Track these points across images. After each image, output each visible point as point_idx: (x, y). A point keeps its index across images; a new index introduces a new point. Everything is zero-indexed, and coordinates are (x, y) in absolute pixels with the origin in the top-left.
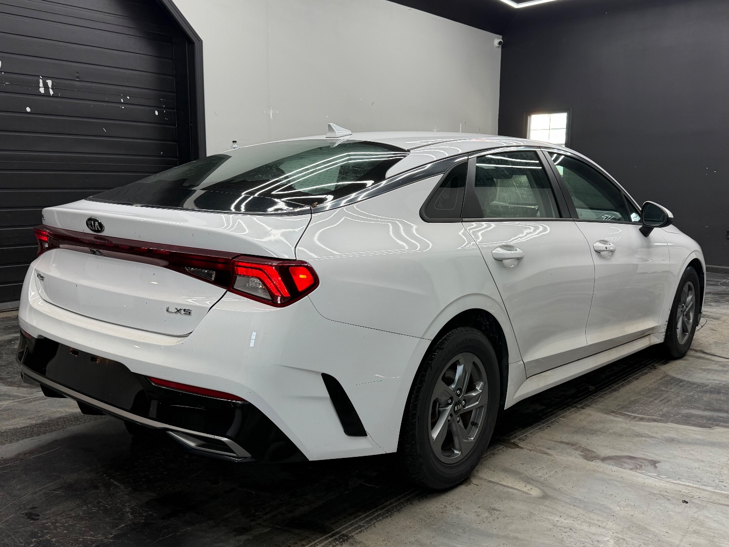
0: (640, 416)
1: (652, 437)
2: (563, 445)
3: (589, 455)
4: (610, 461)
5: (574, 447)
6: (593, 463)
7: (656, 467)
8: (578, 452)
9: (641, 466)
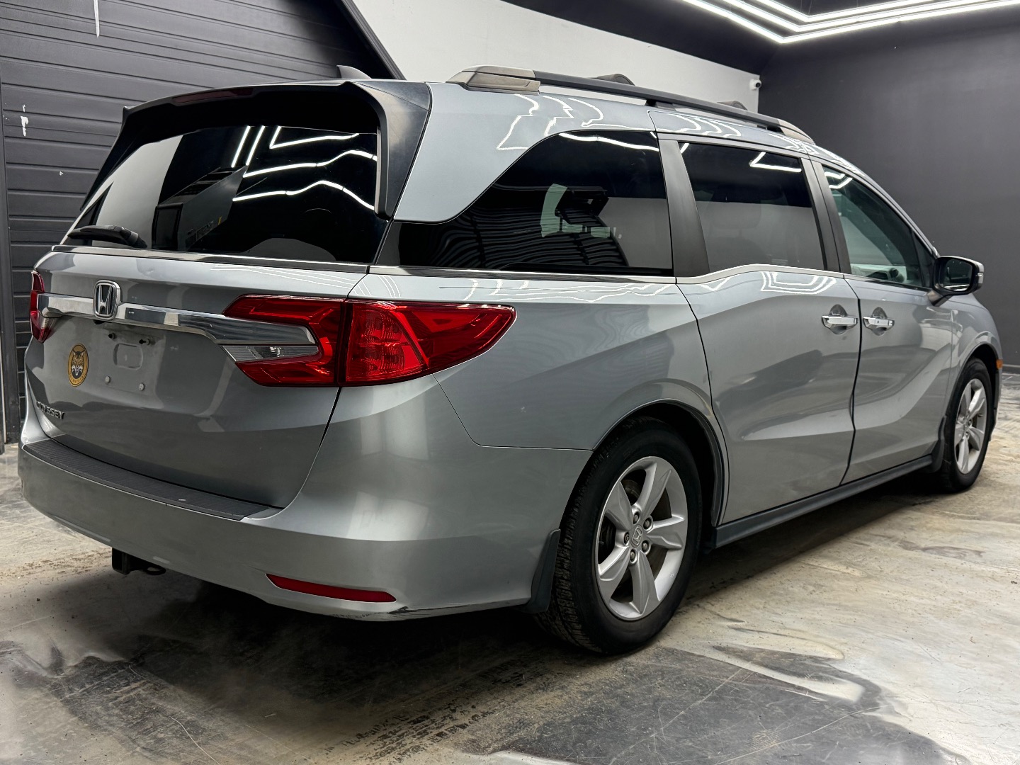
0: (960, 515)
1: (973, 532)
2: (878, 538)
3: (907, 545)
4: (931, 551)
5: (892, 539)
6: (914, 552)
7: (981, 556)
8: (896, 543)
9: (965, 555)
